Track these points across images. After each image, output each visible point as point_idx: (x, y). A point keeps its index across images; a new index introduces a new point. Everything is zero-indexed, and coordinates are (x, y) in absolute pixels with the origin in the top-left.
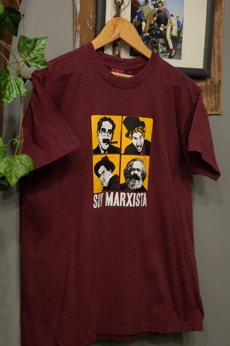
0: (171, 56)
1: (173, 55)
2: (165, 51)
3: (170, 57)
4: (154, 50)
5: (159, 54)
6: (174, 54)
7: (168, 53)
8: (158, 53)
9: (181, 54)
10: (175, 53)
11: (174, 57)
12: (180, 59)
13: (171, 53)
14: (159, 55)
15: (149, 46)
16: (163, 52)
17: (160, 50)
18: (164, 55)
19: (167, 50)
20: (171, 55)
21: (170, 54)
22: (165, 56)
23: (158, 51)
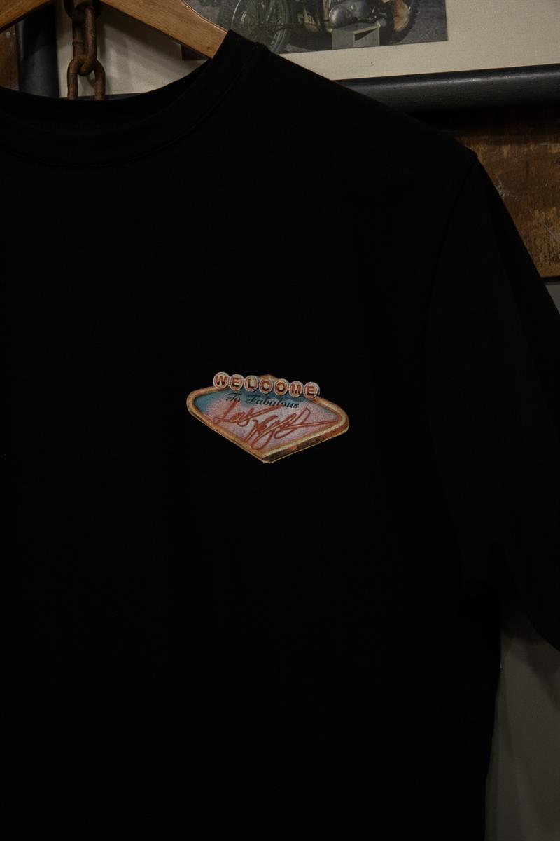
0: (394, 32)
1: (399, 26)
2: (357, 14)
3: (389, 37)
4: (303, 20)
5: (331, 30)
6: (406, 20)
7: (373, 22)
8: (323, 27)
9: (443, 17)
10: (413, 17)
11: (410, 33)
12: (442, 36)
13: (390, 20)
14: (330, 35)
15: (276, 7)
16: (347, 22)
17: (334, 16)
18: (356, 32)
19: (367, 9)
20: (393, 26)
21: (384, 23)
22: (359, 37)
23: (323, 21)
